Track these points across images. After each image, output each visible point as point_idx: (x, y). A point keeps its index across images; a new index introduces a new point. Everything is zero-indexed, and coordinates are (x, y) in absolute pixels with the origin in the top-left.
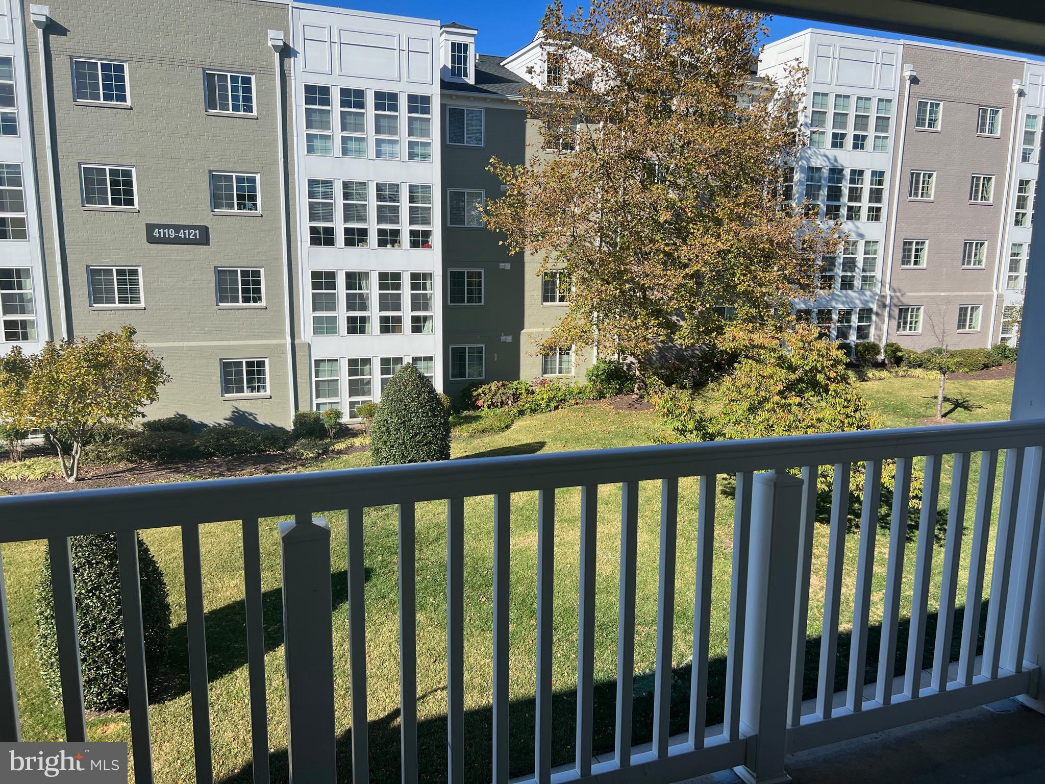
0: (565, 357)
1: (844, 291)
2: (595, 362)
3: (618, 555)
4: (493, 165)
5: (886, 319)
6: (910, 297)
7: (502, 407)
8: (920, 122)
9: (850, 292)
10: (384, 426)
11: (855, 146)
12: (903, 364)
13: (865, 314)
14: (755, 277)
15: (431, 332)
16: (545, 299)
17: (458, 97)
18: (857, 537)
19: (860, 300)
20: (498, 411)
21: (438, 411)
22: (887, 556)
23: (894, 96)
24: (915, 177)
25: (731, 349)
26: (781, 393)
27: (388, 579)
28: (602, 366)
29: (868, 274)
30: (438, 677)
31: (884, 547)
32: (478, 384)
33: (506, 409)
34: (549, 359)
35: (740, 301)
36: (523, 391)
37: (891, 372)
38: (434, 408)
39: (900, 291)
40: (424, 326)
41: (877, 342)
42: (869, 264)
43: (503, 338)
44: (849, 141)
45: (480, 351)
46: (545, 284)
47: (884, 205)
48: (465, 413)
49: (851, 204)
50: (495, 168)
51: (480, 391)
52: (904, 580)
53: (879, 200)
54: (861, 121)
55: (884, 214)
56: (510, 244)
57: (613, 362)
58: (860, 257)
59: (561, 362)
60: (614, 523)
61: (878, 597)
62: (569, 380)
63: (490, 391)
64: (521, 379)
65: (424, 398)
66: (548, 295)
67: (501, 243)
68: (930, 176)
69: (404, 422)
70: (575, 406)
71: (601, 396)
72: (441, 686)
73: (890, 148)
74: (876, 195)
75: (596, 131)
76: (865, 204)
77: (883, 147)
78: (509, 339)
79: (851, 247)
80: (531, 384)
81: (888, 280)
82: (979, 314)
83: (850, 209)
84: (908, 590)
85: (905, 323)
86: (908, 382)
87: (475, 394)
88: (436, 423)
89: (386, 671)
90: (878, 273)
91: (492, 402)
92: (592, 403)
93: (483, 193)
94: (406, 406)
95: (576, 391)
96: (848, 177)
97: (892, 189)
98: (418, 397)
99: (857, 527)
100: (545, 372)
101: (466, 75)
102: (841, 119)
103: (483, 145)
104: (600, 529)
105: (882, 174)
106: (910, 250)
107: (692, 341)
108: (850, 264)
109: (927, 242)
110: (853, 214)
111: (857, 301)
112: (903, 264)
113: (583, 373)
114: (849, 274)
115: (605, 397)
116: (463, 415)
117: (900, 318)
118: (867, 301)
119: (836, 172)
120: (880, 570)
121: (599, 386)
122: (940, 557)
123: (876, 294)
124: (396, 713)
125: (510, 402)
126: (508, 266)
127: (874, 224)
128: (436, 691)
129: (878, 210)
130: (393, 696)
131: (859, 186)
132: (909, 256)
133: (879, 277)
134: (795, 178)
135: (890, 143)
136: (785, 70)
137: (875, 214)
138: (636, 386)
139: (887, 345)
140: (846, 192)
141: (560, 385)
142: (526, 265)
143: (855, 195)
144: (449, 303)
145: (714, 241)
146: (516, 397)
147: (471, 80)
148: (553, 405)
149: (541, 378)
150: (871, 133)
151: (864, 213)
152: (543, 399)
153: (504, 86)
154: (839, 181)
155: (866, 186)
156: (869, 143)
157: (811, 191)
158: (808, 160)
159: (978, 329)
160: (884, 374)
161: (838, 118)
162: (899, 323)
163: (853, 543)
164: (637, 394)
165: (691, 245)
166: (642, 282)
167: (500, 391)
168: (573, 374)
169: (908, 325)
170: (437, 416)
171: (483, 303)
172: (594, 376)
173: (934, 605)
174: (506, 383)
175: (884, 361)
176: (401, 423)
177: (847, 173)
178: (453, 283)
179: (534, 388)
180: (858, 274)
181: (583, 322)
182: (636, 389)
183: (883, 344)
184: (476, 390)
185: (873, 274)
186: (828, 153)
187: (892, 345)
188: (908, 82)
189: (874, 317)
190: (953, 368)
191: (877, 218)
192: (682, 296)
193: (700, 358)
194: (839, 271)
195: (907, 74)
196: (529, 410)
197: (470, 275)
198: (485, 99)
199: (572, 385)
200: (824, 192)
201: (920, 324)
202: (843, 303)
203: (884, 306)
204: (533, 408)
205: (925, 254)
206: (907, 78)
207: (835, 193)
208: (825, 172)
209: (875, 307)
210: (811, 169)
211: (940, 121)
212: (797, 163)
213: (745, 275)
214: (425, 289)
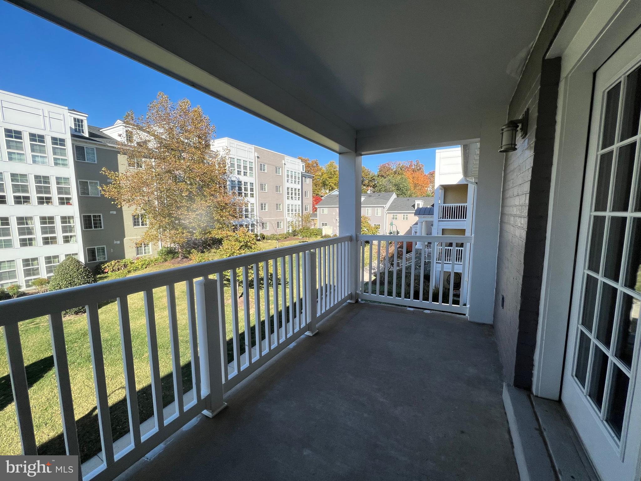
0: (147, 248)
1: (246, 219)
2: (160, 248)
3: (187, 316)
4: (104, 171)
5: (259, 227)
6: (265, 219)
7: (118, 270)
8: (261, 169)
9: (248, 219)
10: (57, 286)
11: (244, 175)
12: (265, 239)
13: (253, 225)
14: (220, 215)
15: (75, 242)
16: (135, 225)
17: (80, 141)
18: (263, 290)
19: (251, 221)
20: (117, 273)
21: (90, 275)
22: (273, 294)
23: (253, 161)
24: (261, 185)
25: (220, 237)
26: (238, 250)
27: (74, 355)
28: (164, 249)
29: (252, 213)
30: (115, 385)
31: (272, 291)
32: (103, 263)
33: (121, 271)
34: (139, 249)
35: (216, 222)
36: (129, 263)
37: (262, 242)
38: (88, 275)
39: (261, 218)
40: (71, 240)
41: (257, 234)
42: (252, 210)
43: (115, 242)
44: (242, 173)
45: (103, 249)
46: (134, 219)
47: (254, 193)
48: (99, 276)
49: (245, 192)
50: (105, 172)
51: (106, 265)
52: (279, 299)
53: (253, 191)
54: (245, 168)
55: (254, 195)
56: (117, 203)
57: (168, 247)
58: (249, 208)
59: (145, 250)
60: (183, 305)
61: (272, 306)
62: (150, 256)
63: (111, 265)
64: (126, 258)
65: (81, 271)
66: (136, 223)
67: (113, 203)
68: (265, 185)
69: (70, 283)
70: (154, 266)
71: (166, 260)
72: (117, 388)
73: (254, 176)
74: (252, 190)
75: (153, 162)
76: (249, 192)
77: (252, 176)
78: (118, 242)
79: (246, 205)
80: (132, 260)
81: (258, 215)
82: (282, 224)
83: (245, 193)
84: (281, 302)
85: (264, 227)
86: (267, 244)
87: (103, 267)
88: (89, 281)
89: (84, 393)
90: (255, 213)
91: (113, 269)
92: (162, 264)
93: (98, 182)
94: (70, 275)
95: (154, 260)
96: (244, 184)
97: (256, 188)
98: (78, 271)
99: (263, 288)
100: (138, 254)
101: (83, 132)
102: (239, 166)
103: (96, 162)
104: (178, 308)
105: (253, 184)
106: (263, 206)
107: (201, 237)
108: (247, 211)
109: (267, 204)
110: (246, 195)
111: (250, 221)
112: (261, 210)
113: (156, 252)
114: (247, 213)
115: (167, 261)
116: (98, 277)
117: (262, 226)
118: (253, 221)
119: (240, 182)
120: (272, 299)
121: (164, 257)
122: (288, 290)
123: (255, 219)
124: (95, 408)
125: (122, 268)
126: (115, 213)
127: (252, 198)
128: (115, 391)
129: (253, 194)
130: (91, 402)
131: (247, 187)
132: (263, 208)
133: (255, 214)
134: (227, 183)
135: (254, 174)
136: (223, 149)
137: (252, 195)
138: (180, 255)
139: (260, 234)
140: (243, 189)
141: (146, 259)
142: (123, 212)
143: (246, 189)
144: (84, 229)
145: (205, 203)
146: (125, 266)
147: (86, 135)
148: (144, 266)
149: (136, 257)
150: (248, 171)
151: (249, 195)
152: (139, 265)
153: (104, 139)
154: (241, 185)
155: (249, 187)
156: (248, 174)
157: (233, 187)
158: (231, 178)
159: (282, 228)
160: (261, 242)
161: (245, 167)
162: (262, 227)
163: (262, 293)
164: (180, 258)
165: (197, 204)
166: (180, 217)
167: (117, 264)
168: (151, 253)
169: (265, 228)
170: (90, 278)
171: (103, 228)
172: (161, 253)
173: (288, 304)
174: (119, 260)
175: (260, 239)
176: (69, 284)
177: (243, 183)
178: (85, 220)
179: (133, 261)
180: (249, 213)
181: (155, 233)
182: (180, 256)
183: (259, 234)
184: (103, 266)
185: (253, 213)
186: (236, 176)
187: (261, 234)
188: (257, 158)
189: (255, 226)
190: (280, 239)
191: (253, 197)
192: (195, 222)
193: (202, 243)
194: (244, 213)
195: (256, 155)
196: (133, 270)
197: (94, 216)
198: (96, 144)
199: (152, 258)
200: (237, 188)
201: (268, 228)
202: (246, 222)
203: (258, 223)
204: (135, 269)
205: (267, 207)
206: (256, 156)
207: (240, 189)
208: (236, 182)
209: (255, 223)
210: (232, 181)
211: (266, 170)
212: (227, 179)
213: (216, 214)
214: (69, 223)
